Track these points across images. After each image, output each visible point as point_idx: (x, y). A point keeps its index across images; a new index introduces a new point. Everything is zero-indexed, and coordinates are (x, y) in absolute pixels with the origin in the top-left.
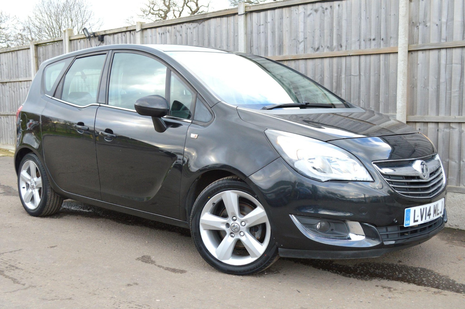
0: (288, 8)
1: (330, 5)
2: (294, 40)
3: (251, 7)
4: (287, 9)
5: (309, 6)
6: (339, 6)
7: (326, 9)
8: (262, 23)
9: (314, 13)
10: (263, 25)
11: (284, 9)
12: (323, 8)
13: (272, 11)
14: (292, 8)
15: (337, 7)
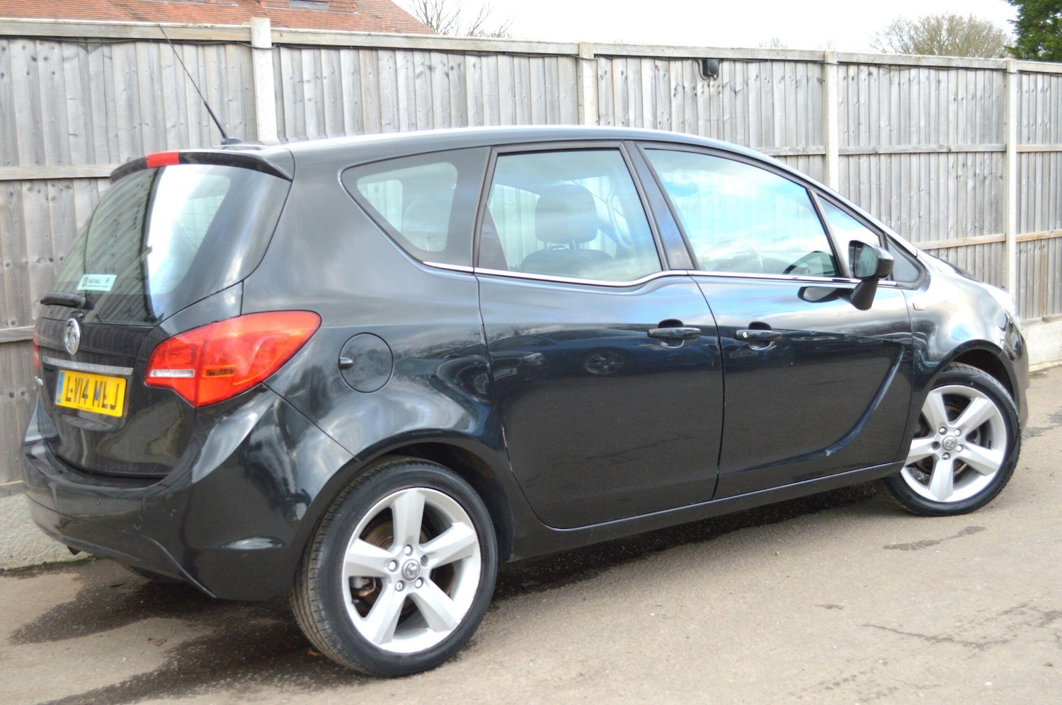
0: (370, 52)
1: (458, 62)
2: (388, 126)
3: (284, 35)
4: (368, 53)
5: (418, 57)
6: (474, 65)
7: (452, 68)
8: (306, 77)
9: (427, 72)
10: (308, 81)
11: (362, 53)
12: (444, 64)
13: (333, 53)
14: (381, 53)
15: (473, 69)
